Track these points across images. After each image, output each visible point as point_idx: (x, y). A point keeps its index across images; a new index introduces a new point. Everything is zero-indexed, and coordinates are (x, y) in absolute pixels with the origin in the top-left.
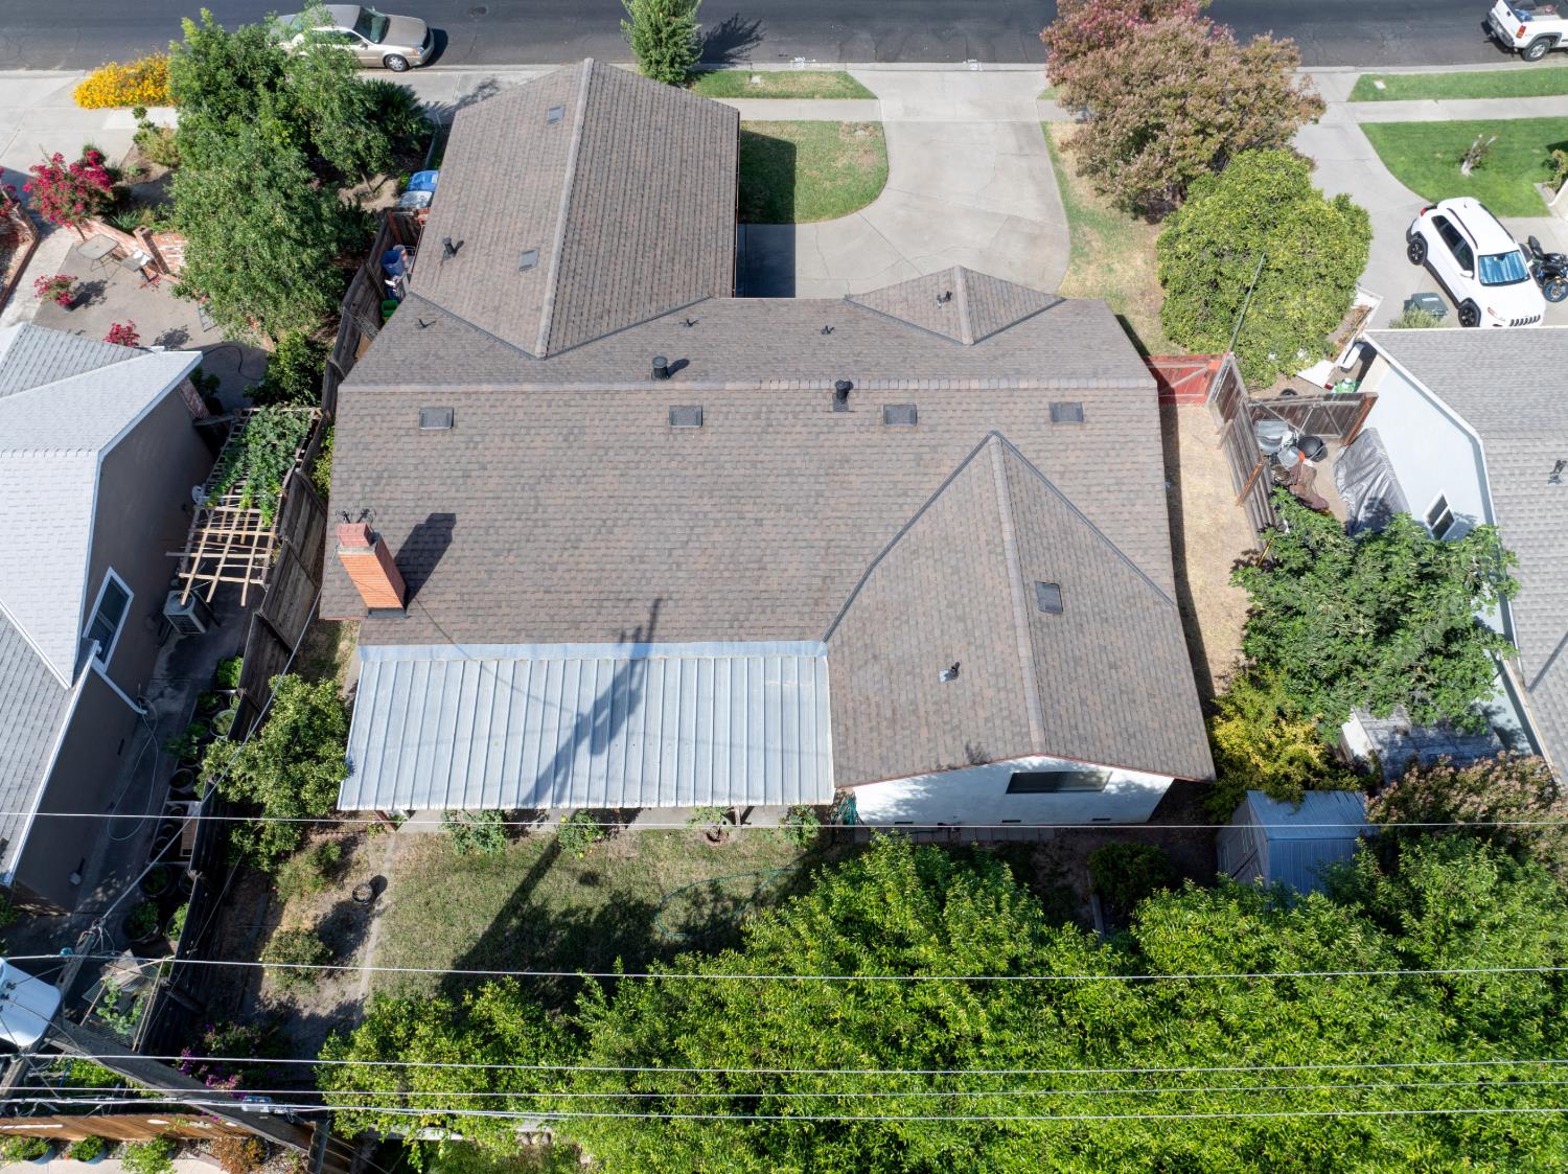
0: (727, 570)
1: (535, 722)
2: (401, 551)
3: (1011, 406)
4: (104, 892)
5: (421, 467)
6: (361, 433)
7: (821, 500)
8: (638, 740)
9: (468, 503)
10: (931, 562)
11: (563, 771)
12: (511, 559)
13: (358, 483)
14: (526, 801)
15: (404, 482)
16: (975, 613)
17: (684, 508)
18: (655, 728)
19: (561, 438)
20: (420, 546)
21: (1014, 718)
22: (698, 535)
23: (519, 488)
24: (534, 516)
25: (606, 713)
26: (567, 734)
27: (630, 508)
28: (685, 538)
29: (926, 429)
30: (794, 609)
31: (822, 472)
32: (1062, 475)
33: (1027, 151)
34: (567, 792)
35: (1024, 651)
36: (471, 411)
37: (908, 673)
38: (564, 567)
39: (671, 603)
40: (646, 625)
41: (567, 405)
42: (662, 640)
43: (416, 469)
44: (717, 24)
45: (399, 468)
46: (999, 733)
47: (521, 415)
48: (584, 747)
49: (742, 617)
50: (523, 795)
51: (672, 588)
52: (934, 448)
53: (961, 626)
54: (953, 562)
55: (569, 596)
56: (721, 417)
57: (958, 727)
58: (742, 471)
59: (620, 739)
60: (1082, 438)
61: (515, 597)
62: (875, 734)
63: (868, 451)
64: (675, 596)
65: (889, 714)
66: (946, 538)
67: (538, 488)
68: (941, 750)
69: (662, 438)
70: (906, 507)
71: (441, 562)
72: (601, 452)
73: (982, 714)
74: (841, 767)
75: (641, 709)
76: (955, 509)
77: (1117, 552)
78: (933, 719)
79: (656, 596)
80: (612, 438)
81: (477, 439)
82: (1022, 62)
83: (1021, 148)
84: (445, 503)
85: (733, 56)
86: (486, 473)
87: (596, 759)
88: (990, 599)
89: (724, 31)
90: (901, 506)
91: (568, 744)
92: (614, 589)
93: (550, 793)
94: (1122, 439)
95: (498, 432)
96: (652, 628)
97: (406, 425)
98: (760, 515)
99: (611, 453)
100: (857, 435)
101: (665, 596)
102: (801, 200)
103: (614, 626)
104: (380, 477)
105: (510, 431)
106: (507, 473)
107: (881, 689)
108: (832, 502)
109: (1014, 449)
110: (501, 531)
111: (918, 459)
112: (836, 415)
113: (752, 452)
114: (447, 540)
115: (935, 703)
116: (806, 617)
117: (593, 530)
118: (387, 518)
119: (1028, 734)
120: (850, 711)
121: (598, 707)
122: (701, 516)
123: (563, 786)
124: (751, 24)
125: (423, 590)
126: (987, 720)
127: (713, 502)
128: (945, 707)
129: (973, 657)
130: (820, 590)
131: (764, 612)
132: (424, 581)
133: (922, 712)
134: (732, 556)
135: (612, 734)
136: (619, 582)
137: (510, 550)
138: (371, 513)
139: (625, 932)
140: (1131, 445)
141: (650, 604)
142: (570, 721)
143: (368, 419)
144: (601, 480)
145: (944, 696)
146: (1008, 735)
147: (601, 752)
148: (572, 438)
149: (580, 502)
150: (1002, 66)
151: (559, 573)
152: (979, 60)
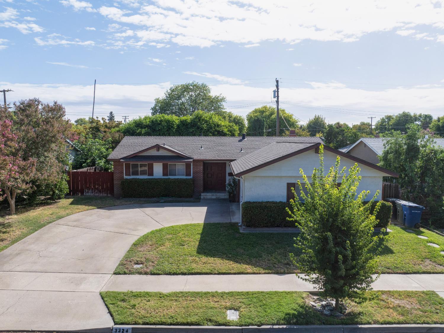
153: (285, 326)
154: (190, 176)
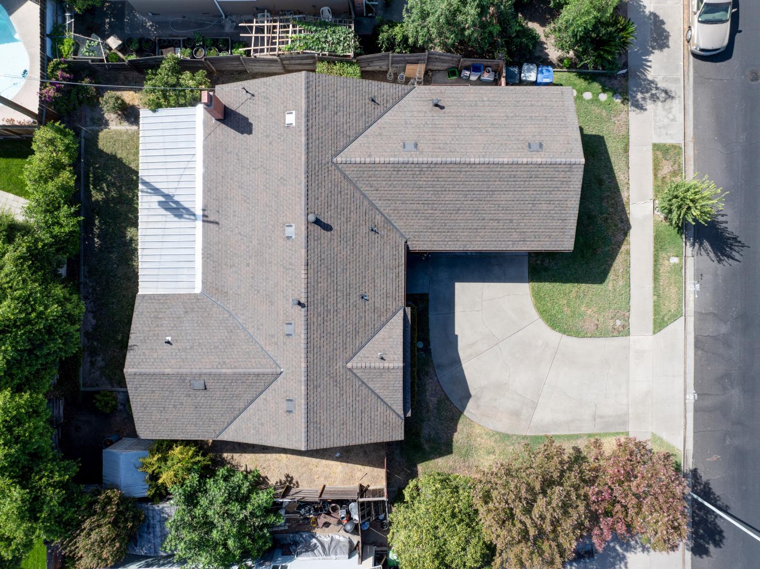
0: (231, 252)
1: (171, 179)
2: (239, 114)
3: (294, 381)
4: (150, 25)
5: (271, 116)
6: (285, 86)
7: (256, 292)
8: (164, 219)
9: (257, 139)
10: (224, 338)
11: (152, 192)
12: (235, 161)
13: (265, 90)
14: (142, 179)
15: (265, 109)
16: (192, 353)
17: (253, 232)
18: (168, 225)
19: (282, 176)
20: (241, 122)
21: (141, 363)
22: (243, 239)
23: (262, 160)
24: (251, 168)
25: (174, 206)
26: (166, 192)
27: (253, 209)
28: (242, 233)
29: (285, 341)
30: (214, 280)
31: (267, 293)
32: (265, 399)
33: (598, 420)
34: (144, 194)
35: (168, 371)
36: (294, 134)
37: (175, 325)
38: (232, 183)
39: (217, 229)
40: (209, 219)
41: (296, 177)
42: (203, 226)
43: (270, 114)
44: (736, 233)
45: (271, 106)
46: (137, 357)
47: (292, 156)
48: (162, 199)
49: (211, 258)
50: (144, 178)
51: (223, 229)
52: (276, 343)
53: (188, 347)
54: (220, 347)
55: (220, 186)
56: (290, 247)
57: (145, 342)
58: (268, 257)
59: (164, 212)
60: (281, 411)
61: (221, 164)
62: (153, 310)
63: (276, 314)
64: (220, 230)
65: (160, 316)
66: (233, 345)
67: (262, 168)
68: (138, 335)
69: (282, 221)
70: (253, 329)
71: (234, 131)
72: (276, 194)
73: (147, 352)
74: (144, 297)
75: (176, 219)
76: (247, 350)
77: (235, 419)
78: (151, 333)
79: (220, 222)
80: (282, 199)
81: (282, 138)
82: (694, 428)
83: (601, 417)
84: (257, 128)
85: (701, 244)
86: (268, 145)
87: (157, 204)
88: (197, 360)
89: (729, 238)
90: (253, 327)
91: (162, 192)
92: (223, 205)
93: (144, 187)
94: (280, 429)
95: (285, 147)
96: (208, 222)
97: (288, 106)
98: (250, 266)
99: (276, 199)
100: (282, 309)
101: (220, 226)
102: (547, 286)
103: (209, 206)
104: (267, 98)
105: (285, 152)
106: (268, 154)
107: (172, 314)
108: (256, 297)
109: (276, 379)
110: (245, 155)
111: (273, 336)
112: (291, 300)
113: (276, 262)
114: (242, 133)
115: (158, 334)
116: (211, 285)
117: (245, 194)
118: (251, 104)
119: (133, 368)
120: (166, 301)
121: (177, 203)
122: (251, 240)
123: (147, 192)
124: (737, 256)
125: (224, 126)
126: (144, 353)
127: (256, 245)
128: (155, 338)
129: (172, 351)
130: (222, 291)
131: (213, 267)
132: (228, 126)
133: (156, 329)
134: (236, 254)
135: (166, 209)
136: (226, 207)
137: (238, 159)
138: (253, 98)
139: (131, 218)
140: (277, 433)
141: (217, 220)
142: (171, 192)
143: (291, 88)
144: (265, 195)
145: (160, 338)
146: (135, 360)
147: (159, 205)
148: (282, 181)
149: (256, 187)
150: (690, 415)
151: (230, 181)
152: (696, 402)
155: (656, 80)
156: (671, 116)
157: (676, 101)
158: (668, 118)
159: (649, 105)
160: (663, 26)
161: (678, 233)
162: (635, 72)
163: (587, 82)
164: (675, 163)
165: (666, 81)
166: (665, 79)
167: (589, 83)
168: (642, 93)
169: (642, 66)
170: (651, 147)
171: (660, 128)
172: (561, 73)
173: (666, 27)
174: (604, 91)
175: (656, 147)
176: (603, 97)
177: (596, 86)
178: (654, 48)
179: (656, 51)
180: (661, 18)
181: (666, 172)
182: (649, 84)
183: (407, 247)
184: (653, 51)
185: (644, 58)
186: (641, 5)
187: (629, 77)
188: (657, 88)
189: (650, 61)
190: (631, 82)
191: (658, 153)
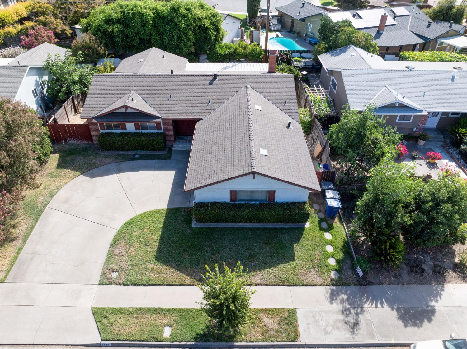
153: (193, 343)
154: (161, 130)
155: (365, 313)
156: (329, 329)
157: (348, 335)
158: (327, 326)
159: (337, 306)
160: (425, 320)
161: (197, 334)
162: (366, 292)
163: (341, 247)
164: (277, 332)
165: (367, 324)
166: (369, 323)
167: (341, 249)
168: (348, 299)
169: (376, 299)
170: (291, 307)
171: (314, 317)
172: (343, 229)
173: (426, 323)
174: (338, 261)
175: (292, 312)
176: (332, 262)
177: (340, 255)
178: (398, 310)
179: (395, 313)
180: (433, 318)
181: (266, 322)
182: (358, 305)
183: (199, 120)
184: (395, 310)
185: (384, 300)
186: (437, 297)
187: (359, 286)
188: (357, 314)
189: (383, 307)
190: (355, 288)
191: (286, 314)
